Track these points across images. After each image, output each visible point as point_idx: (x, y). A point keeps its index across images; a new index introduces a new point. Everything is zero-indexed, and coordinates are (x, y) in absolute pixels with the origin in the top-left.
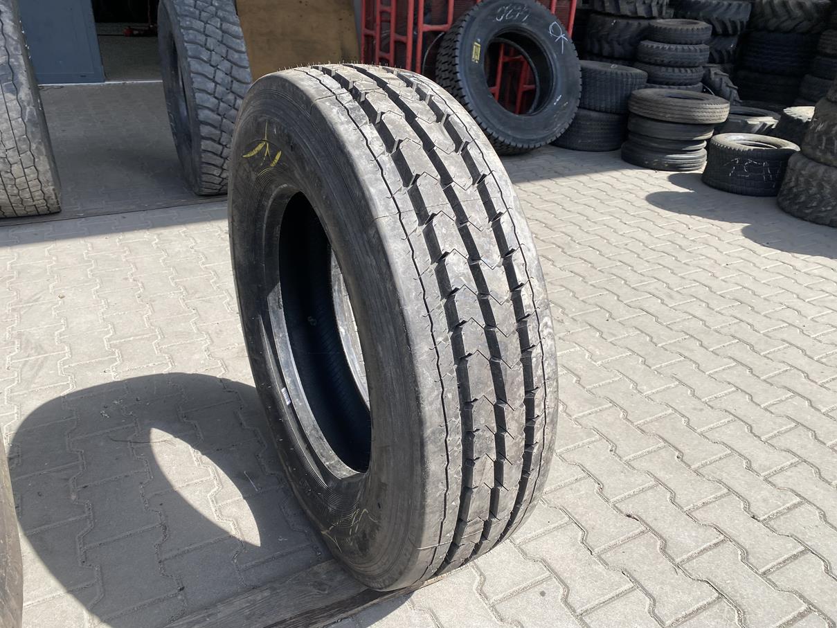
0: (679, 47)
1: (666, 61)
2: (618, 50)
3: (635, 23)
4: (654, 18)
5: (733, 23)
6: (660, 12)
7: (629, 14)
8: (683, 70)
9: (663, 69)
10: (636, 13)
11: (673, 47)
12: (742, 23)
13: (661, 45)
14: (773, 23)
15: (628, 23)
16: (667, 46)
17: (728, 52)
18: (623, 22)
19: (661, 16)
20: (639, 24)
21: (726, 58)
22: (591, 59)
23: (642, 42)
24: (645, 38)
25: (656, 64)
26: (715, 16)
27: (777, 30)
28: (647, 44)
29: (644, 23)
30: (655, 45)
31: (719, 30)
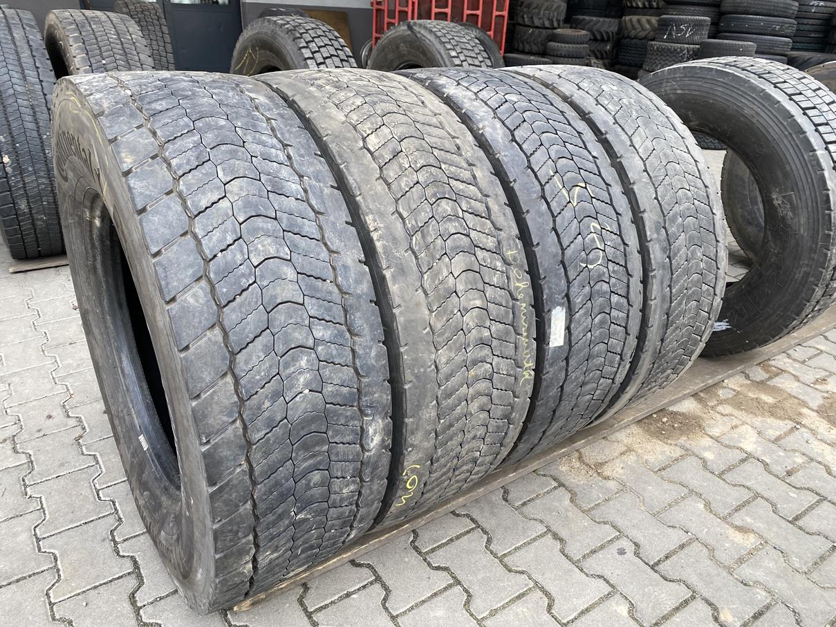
0: (571, 45)
1: (563, 54)
2: (535, 48)
3: (544, 32)
4: (555, 28)
5: (607, 33)
6: (559, 25)
7: (540, 26)
8: (574, 59)
9: (562, 59)
10: (544, 25)
11: (567, 45)
12: (612, 33)
13: (559, 44)
14: (633, 33)
15: (539, 32)
16: (563, 45)
17: (606, 52)
18: (537, 31)
19: (559, 28)
20: (547, 32)
21: (605, 55)
22: (518, 54)
23: (549, 43)
24: (550, 41)
25: (557, 56)
26: (595, 28)
27: (635, 37)
28: (552, 44)
29: (550, 31)
30: (556, 44)
31: (599, 37)
